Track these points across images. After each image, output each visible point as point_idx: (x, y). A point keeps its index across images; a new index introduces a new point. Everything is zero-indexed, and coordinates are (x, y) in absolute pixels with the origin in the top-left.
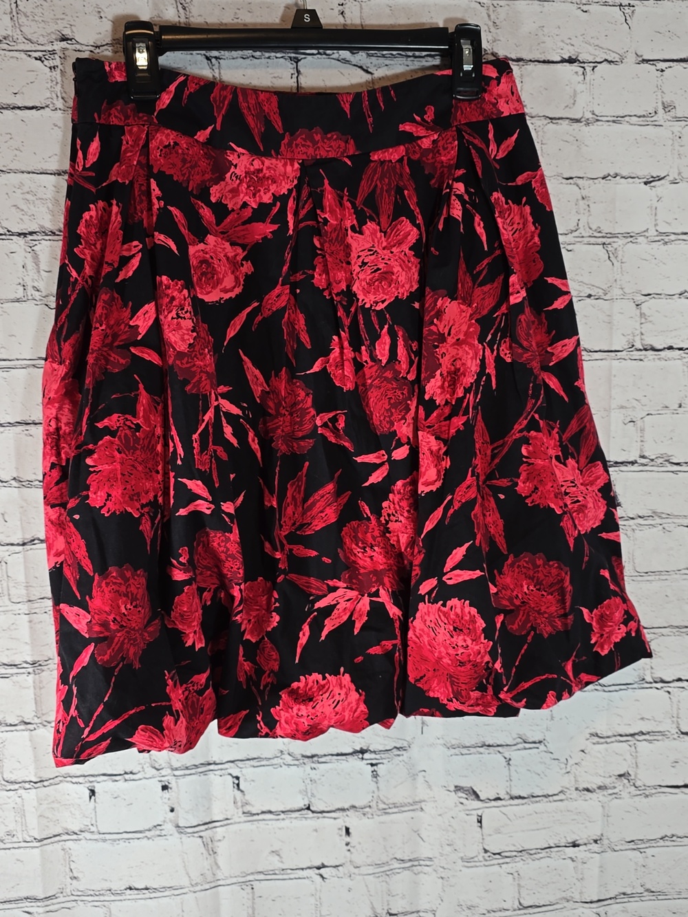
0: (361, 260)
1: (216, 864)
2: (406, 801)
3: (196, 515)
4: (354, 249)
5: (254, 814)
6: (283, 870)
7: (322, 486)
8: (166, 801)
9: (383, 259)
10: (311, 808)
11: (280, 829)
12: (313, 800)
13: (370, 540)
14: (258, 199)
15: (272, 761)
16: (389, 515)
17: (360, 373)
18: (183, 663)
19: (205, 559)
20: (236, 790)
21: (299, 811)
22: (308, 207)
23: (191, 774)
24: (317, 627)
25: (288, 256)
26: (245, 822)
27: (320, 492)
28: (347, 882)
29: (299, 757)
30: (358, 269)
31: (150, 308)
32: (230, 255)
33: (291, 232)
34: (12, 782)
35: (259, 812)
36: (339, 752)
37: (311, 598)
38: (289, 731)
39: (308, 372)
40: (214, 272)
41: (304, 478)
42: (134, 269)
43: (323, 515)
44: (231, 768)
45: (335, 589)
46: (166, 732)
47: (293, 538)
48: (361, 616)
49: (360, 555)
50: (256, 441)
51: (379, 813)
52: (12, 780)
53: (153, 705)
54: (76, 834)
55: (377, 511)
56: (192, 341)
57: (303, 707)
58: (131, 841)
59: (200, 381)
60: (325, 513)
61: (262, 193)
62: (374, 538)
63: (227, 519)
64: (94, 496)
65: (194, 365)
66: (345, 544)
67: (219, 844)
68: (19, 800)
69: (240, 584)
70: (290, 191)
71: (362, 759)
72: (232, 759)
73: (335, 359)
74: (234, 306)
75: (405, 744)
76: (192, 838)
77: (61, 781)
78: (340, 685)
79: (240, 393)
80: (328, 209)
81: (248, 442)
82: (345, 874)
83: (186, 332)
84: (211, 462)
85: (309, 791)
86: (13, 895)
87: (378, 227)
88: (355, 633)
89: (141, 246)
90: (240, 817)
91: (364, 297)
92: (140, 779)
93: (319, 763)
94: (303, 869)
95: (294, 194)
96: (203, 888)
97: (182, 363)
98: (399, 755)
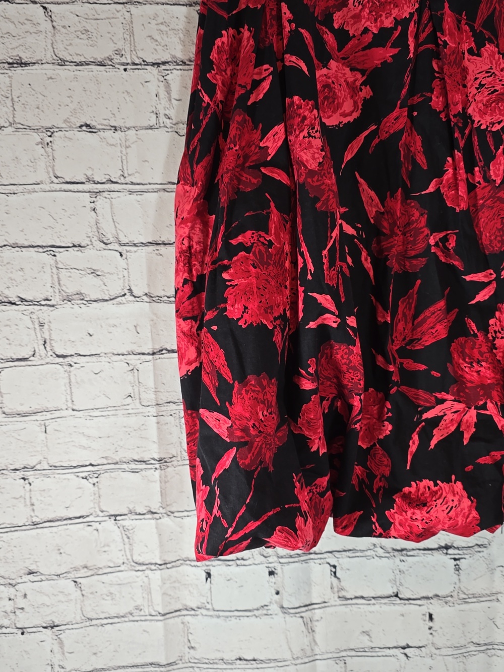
0: (478, 81)
1: (314, 641)
2: (484, 592)
3: (323, 328)
4: (470, 72)
5: (349, 599)
6: (372, 648)
7: (433, 302)
8: (272, 584)
9: (500, 81)
10: (399, 595)
11: (370, 612)
12: (401, 588)
13: (477, 356)
14: (379, 24)
15: (366, 552)
16: (495, 332)
17: (472, 194)
18: (308, 467)
19: (327, 370)
20: (333, 577)
21: (388, 597)
22: (428, 30)
23: (294, 562)
24: (426, 436)
25: (407, 79)
26: (341, 605)
27: (431, 309)
28: (429, 661)
29: (390, 550)
30: (474, 91)
31: (279, 129)
32: (350, 80)
33: (411, 55)
34: (140, 564)
35: (353, 597)
36: (426, 547)
37: (420, 409)
38: (403, 533)
39: (423, 193)
40: (335, 97)
41: (415, 296)
42: (264, 92)
43: (433, 331)
44: (329, 557)
45: (442, 401)
46: (299, 532)
47: (404, 353)
48: (468, 427)
49: (467, 369)
50: (369, 260)
51: (459, 602)
52: (141, 562)
53: (286, 506)
54: (194, 610)
55: (484, 328)
56: (321, 160)
57: (418, 512)
58: (241, 618)
59: (328, 199)
60: (435, 330)
61: (383, 18)
62: (481, 354)
63: (351, 333)
64: (232, 309)
65: (323, 183)
66: (454, 359)
67: (316, 623)
68: (146, 580)
69: (360, 395)
70: (411, 14)
71: (447, 554)
72: (330, 550)
73: (448, 180)
74: (353, 130)
75: (486, 542)
76: (294, 618)
77: (182, 564)
78: (453, 492)
79: (356, 214)
80: (447, 32)
81: (361, 261)
82: (427, 654)
83: (316, 151)
84: (338, 277)
85: (398, 580)
86: (140, 661)
87: (497, 49)
88: (465, 444)
89: (272, 69)
90: (335, 601)
91: (479, 119)
92: (250, 565)
93: (408, 556)
94: (389, 648)
95: (415, 17)
96: (303, 661)
97: (313, 181)
98: (479, 552)
